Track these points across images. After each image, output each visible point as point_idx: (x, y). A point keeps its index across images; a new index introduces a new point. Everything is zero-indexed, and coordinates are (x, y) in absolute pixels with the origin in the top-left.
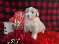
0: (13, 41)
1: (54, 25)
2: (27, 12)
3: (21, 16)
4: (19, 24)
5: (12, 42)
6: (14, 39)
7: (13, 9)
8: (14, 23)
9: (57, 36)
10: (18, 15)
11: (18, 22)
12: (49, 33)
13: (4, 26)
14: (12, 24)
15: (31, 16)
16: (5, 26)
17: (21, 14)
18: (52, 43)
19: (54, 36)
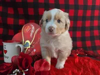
3: (33, 31)
4: (30, 44)
6: (18, 70)
7: (20, 20)
9: (89, 64)
11: (28, 41)
12: (77, 60)
13: (4, 49)
14: (17, 45)
17: (33, 27)
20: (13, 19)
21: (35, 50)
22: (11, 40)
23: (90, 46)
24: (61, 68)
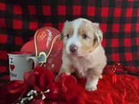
0: (34, 95)
1: (127, 60)
2: (68, 36)
3: (49, 39)
4: (46, 57)
5: (32, 97)
6: (35, 92)
8: (34, 55)
9: (133, 85)
10: (42, 37)
11: (43, 53)
12: (115, 79)
13: (10, 63)
14: (29, 58)
15: (82, 47)
16: (12, 64)
17: (50, 33)
18: (123, 101)
19: (128, 85)
20: (21, 22)
21: (53, 66)
22: (19, 51)
23: (131, 59)
24: (93, 90)
